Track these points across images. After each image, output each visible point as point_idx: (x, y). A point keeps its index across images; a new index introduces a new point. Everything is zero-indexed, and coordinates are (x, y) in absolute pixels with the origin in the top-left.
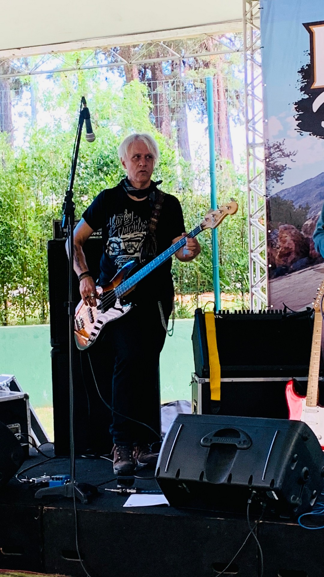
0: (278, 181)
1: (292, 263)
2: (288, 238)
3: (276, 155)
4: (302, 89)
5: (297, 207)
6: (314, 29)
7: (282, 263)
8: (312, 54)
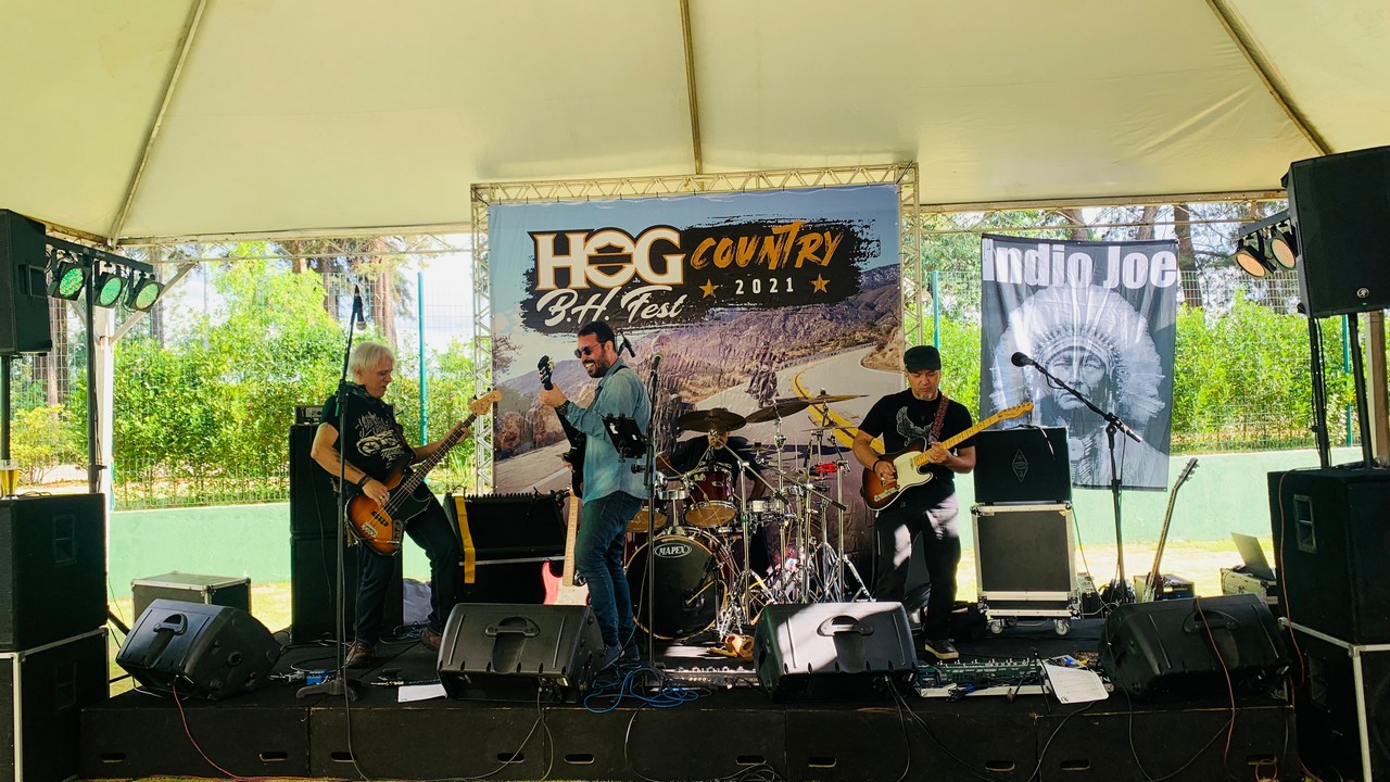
0: (504, 372)
1: (516, 447)
2: (514, 424)
3: (501, 348)
4: (527, 290)
5: (522, 395)
6: (539, 238)
7: (507, 447)
8: (536, 259)
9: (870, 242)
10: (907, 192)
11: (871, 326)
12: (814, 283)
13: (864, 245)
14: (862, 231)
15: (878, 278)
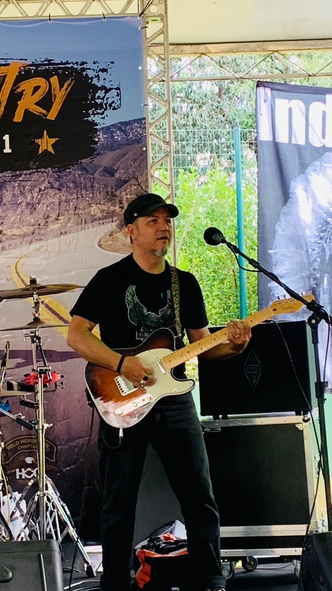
9: (107, 91)
10: (153, 28)
11: (111, 197)
12: (38, 141)
13: (100, 93)
14: (98, 76)
15: (118, 136)
